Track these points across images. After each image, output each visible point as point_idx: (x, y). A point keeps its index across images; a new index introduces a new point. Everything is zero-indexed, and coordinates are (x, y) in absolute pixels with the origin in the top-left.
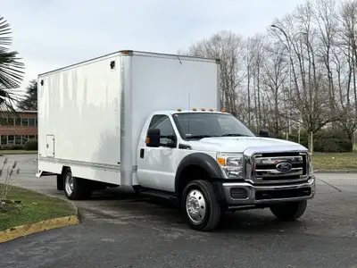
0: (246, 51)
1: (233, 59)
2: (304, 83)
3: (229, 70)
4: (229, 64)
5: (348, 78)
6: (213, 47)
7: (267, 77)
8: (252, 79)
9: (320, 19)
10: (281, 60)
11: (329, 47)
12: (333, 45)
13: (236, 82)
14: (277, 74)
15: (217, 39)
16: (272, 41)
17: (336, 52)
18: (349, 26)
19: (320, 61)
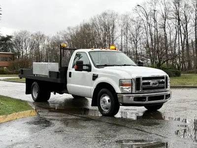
0: (121, 22)
1: (114, 26)
2: (152, 40)
3: (111, 32)
4: (111, 28)
5: (175, 38)
6: (103, 19)
7: (132, 36)
8: (123, 37)
9: (161, 4)
10: (140, 27)
11: (165, 20)
12: (168, 19)
13: (115, 39)
14: (137, 35)
15: (105, 14)
16: (135, 16)
17: (169, 23)
18: (177, 8)
19: (160, 27)
